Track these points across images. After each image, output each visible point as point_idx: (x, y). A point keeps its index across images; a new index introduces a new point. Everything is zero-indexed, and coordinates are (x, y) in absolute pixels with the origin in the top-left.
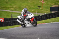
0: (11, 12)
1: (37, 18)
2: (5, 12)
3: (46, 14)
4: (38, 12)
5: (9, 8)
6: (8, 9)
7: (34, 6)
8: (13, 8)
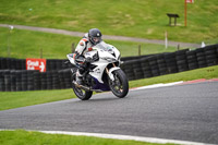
0: (70, 37)
1: (177, 57)
2: (47, 35)
3: (203, 45)
4: (169, 39)
5: (60, 20)
6: (59, 26)
7: (153, 14)
8: (76, 22)
